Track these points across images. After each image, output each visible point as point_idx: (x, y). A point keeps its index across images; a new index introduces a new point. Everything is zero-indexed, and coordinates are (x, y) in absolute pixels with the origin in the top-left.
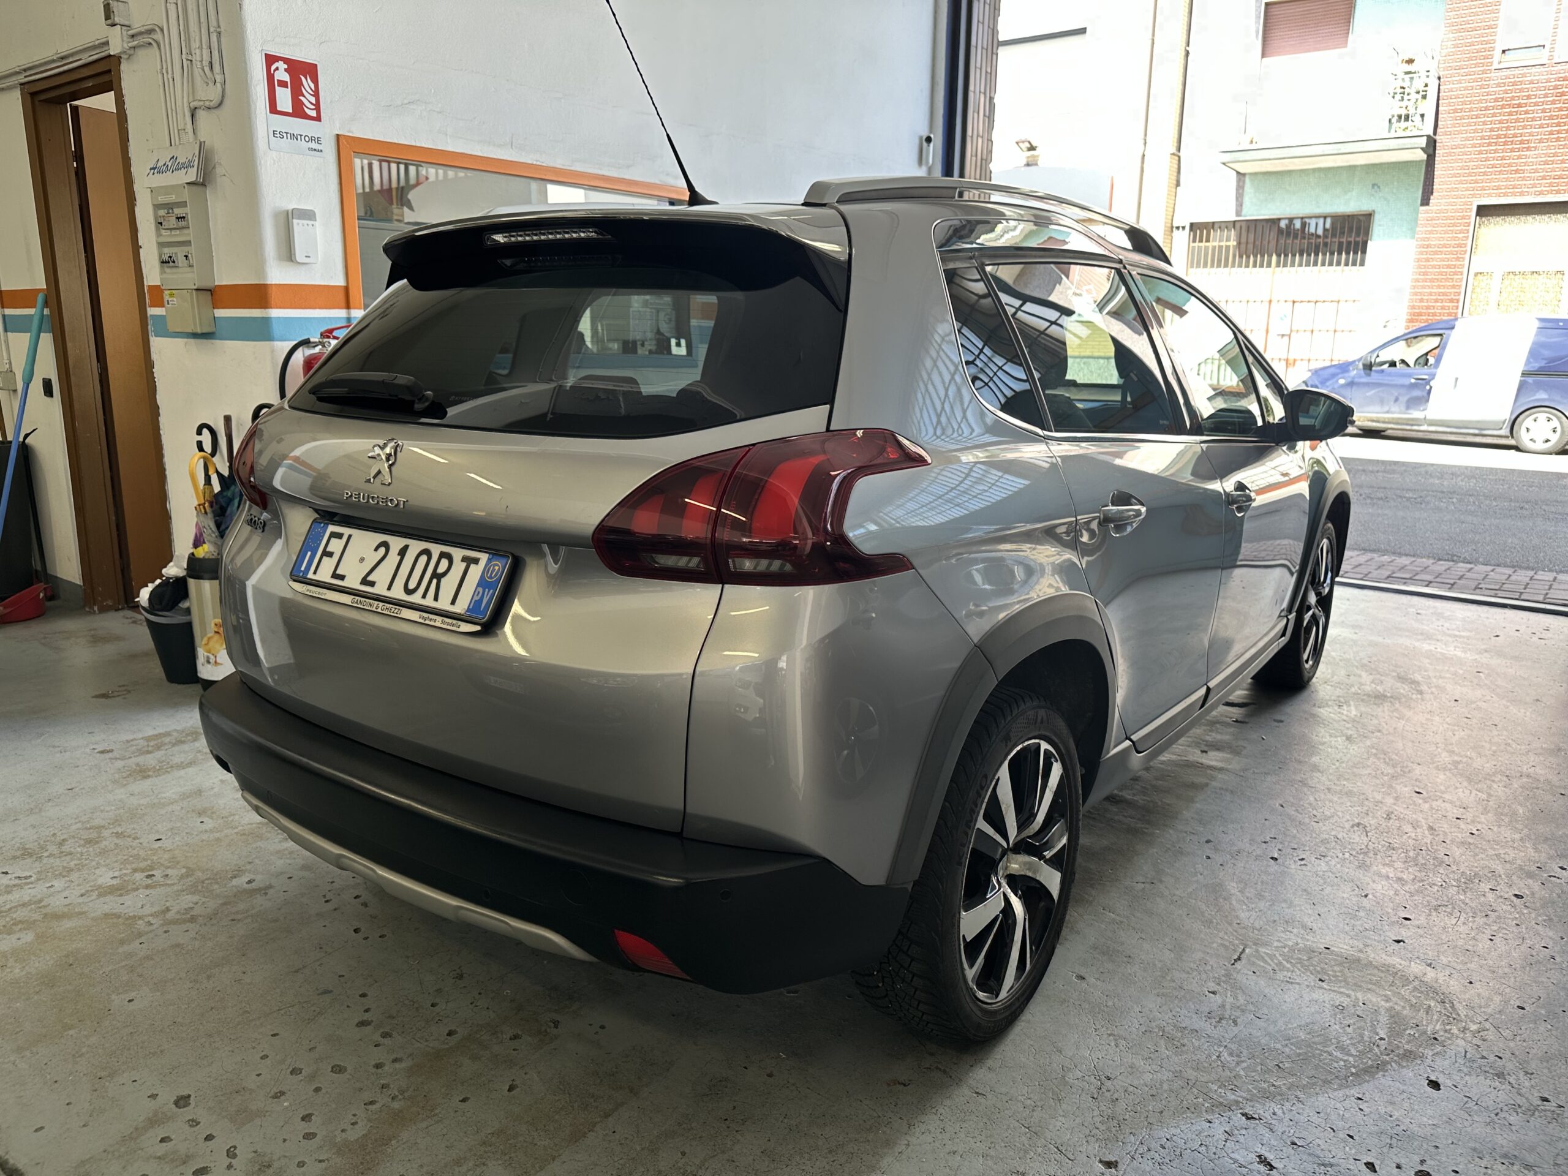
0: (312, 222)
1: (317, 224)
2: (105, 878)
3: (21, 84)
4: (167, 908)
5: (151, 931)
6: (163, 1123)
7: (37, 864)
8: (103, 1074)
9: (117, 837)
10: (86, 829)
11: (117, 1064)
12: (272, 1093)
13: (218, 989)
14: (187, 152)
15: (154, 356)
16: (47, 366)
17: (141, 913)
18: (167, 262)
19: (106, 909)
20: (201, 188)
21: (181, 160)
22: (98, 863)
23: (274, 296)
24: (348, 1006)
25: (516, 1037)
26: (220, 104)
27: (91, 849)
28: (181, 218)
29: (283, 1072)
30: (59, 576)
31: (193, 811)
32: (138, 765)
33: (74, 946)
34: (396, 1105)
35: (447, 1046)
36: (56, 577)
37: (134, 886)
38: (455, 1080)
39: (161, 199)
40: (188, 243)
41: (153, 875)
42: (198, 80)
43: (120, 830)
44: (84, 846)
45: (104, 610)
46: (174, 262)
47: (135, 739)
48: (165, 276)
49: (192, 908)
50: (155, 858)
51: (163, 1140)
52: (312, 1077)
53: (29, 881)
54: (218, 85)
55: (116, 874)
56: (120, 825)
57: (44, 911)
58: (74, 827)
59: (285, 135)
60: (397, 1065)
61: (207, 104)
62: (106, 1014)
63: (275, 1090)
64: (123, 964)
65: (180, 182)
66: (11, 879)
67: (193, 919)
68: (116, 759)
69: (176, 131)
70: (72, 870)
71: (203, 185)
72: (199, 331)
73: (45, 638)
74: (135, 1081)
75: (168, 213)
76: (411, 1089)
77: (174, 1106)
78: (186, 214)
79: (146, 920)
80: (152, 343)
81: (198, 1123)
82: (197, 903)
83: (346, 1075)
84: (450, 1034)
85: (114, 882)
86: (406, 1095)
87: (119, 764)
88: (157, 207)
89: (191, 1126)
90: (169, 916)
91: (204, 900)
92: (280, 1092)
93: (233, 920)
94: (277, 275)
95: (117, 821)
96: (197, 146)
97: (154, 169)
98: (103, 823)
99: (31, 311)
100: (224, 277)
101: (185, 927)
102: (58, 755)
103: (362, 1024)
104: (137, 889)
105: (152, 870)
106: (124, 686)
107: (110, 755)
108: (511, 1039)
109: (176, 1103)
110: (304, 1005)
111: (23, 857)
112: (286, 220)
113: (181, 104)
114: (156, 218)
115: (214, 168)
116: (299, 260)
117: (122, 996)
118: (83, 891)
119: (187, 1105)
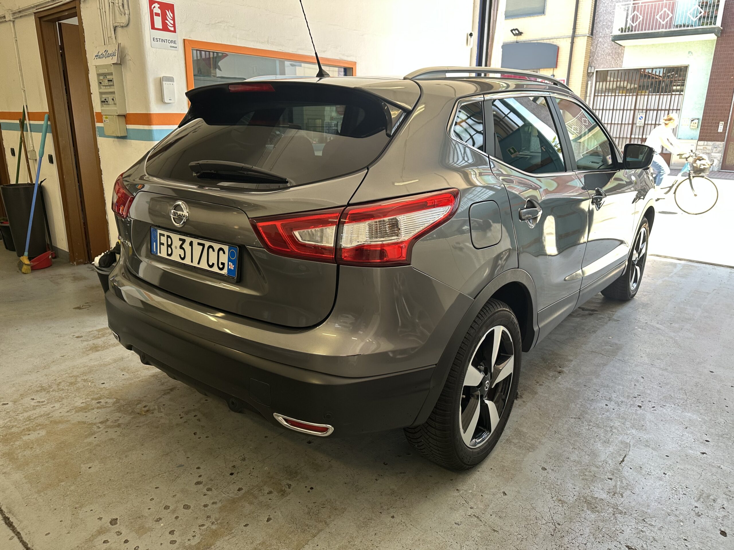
0: (173, 83)
1: (175, 83)
2: (79, 402)
3: (35, 13)
4: (107, 419)
5: (99, 432)
6: (105, 533)
7: (47, 395)
8: (77, 506)
9: (84, 382)
10: (70, 377)
11: (83, 501)
12: (155, 519)
13: (130, 462)
14: (112, 48)
15: (99, 146)
16: (50, 149)
17: (95, 421)
18: (104, 102)
19: (79, 419)
20: (120, 66)
21: (110, 52)
22: (75, 395)
23: (154, 119)
24: (191, 474)
25: (270, 493)
26: (128, 25)
27: (72, 388)
28: (110, 80)
29: (161, 508)
30: (58, 247)
31: (119, 369)
32: (94, 344)
33: (64, 438)
34: (214, 527)
35: (237, 497)
36: (57, 248)
37: (92, 408)
38: (241, 515)
39: (101, 71)
40: (113, 93)
41: (101, 402)
42: (117, 12)
43: (85, 378)
44: (69, 386)
45: (79, 264)
46: (107, 102)
47: (93, 331)
48: (103, 108)
49: (118, 420)
50: (102, 393)
51: (104, 542)
52: (174, 511)
53: (43, 403)
54: (127, 15)
55: (84, 401)
56: (85, 375)
57: (51, 419)
58: (64, 376)
59: (159, 40)
60: (214, 506)
61: (122, 24)
62: (79, 474)
63: (157, 517)
64: (87, 448)
65: (109, 63)
66: (35, 403)
67: (119, 426)
68: (84, 341)
69: (107, 38)
70: (63, 398)
71: (120, 64)
72: (119, 135)
73: (52, 278)
74: (92, 510)
75: (104, 78)
76: (221, 519)
77: (110, 524)
78: (113, 78)
79: (97, 425)
80: (98, 140)
81: (121, 534)
82: (120, 417)
83: (190, 511)
84: (239, 490)
85: (83, 405)
86: (219, 522)
87: (85, 343)
88: (99, 75)
89: (118, 535)
90: (109, 423)
91: (124, 415)
92: (159, 518)
93: (137, 427)
94: (155, 109)
95: (84, 373)
96: (117, 46)
97: (97, 56)
98: (78, 374)
99: (42, 122)
100: (131, 110)
101: (115, 429)
102: (58, 338)
103: (198, 483)
104: (93, 409)
105: (100, 399)
106: (87, 303)
107: (81, 339)
108: (268, 493)
109: (111, 523)
110: (171, 472)
111: (41, 391)
112: (160, 82)
113: (109, 23)
114: (99, 80)
115: (125, 56)
116: (166, 102)
117: (86, 465)
118: (68, 410)
119: (116, 523)
